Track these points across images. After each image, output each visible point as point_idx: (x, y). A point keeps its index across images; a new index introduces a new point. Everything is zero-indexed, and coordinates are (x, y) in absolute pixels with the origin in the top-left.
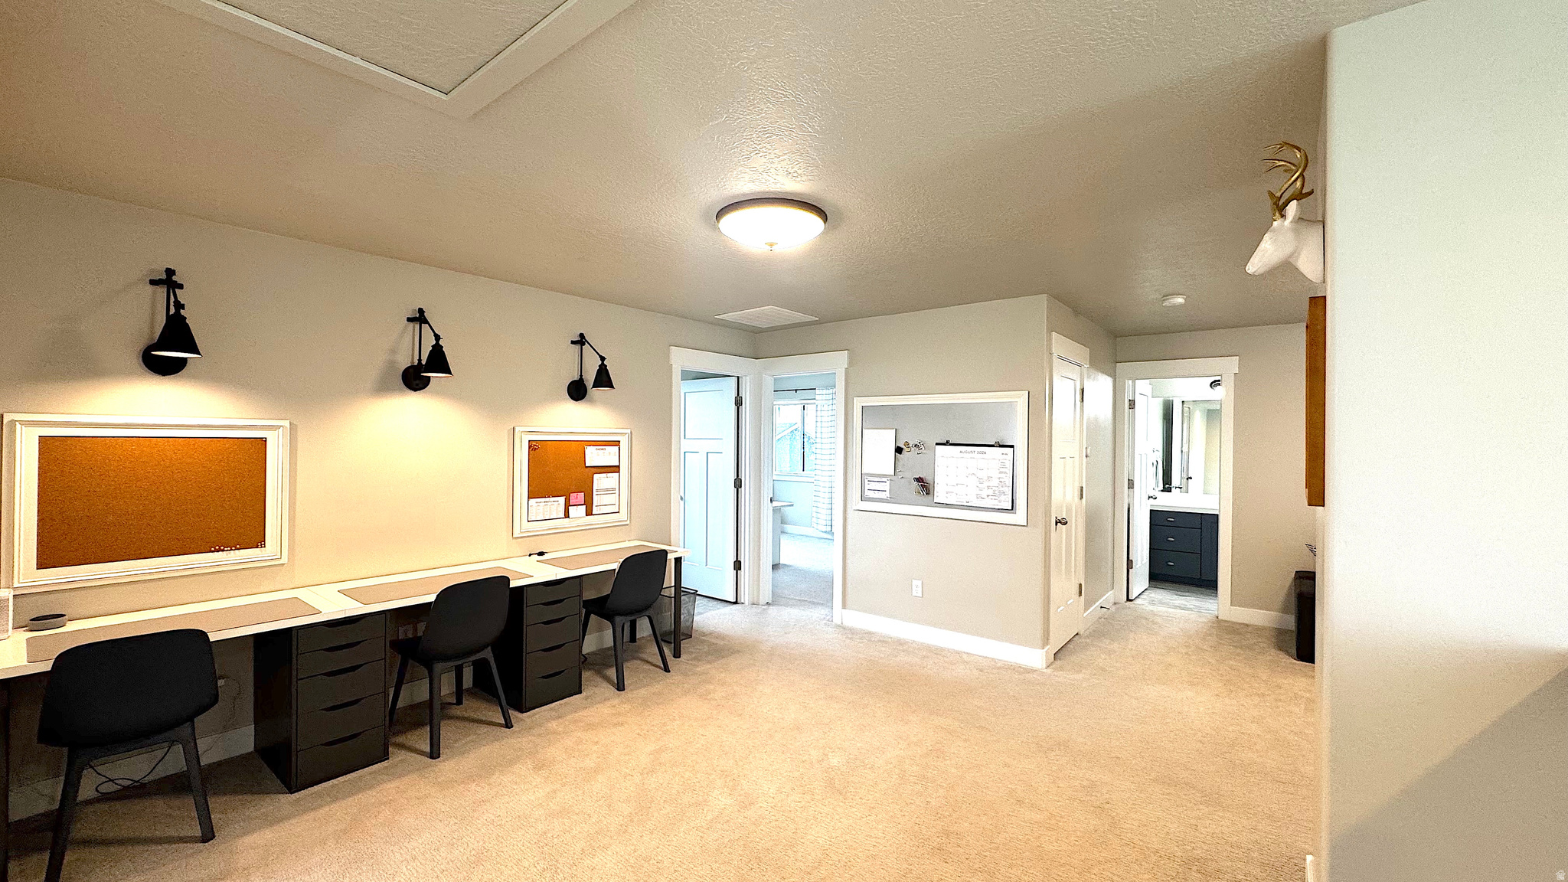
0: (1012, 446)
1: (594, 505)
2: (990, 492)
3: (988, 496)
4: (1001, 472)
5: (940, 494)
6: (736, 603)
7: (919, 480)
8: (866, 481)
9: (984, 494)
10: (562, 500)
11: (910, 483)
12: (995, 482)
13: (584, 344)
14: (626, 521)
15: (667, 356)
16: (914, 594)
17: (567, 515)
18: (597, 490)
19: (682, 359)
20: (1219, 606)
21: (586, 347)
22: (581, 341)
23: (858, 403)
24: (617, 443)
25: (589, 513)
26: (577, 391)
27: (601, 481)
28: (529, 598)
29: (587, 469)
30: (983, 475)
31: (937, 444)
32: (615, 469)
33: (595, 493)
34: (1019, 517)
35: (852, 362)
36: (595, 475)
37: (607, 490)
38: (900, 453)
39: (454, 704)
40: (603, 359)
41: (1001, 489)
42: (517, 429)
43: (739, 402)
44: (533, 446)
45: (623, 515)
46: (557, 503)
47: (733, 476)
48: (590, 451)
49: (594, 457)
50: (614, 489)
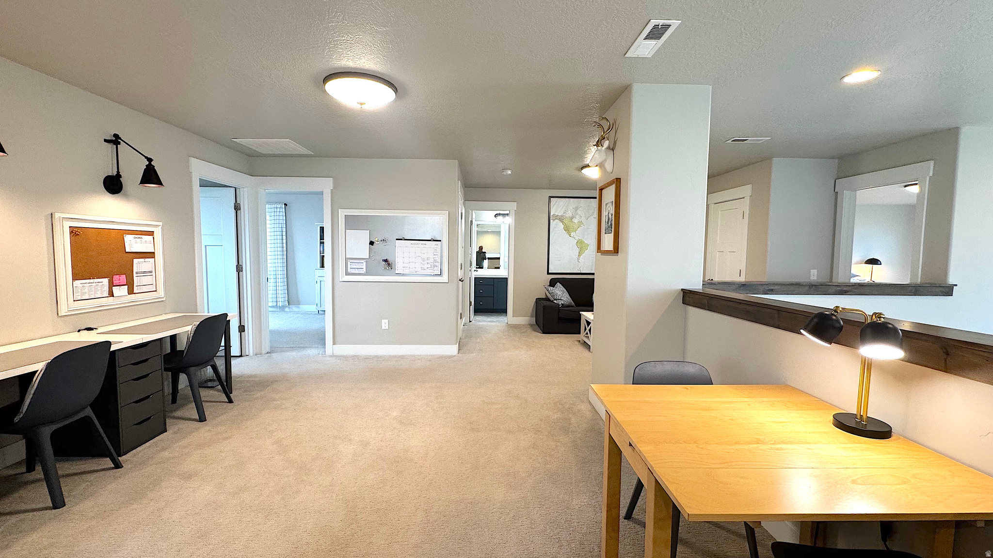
0: (440, 241)
1: (135, 285)
2: (429, 266)
3: (428, 268)
4: (434, 255)
5: (399, 267)
6: (241, 356)
7: (386, 261)
8: (349, 263)
9: (425, 267)
10: (106, 281)
11: (379, 263)
12: (432, 260)
13: (119, 143)
14: (163, 298)
15: (187, 166)
16: (383, 328)
17: (111, 294)
18: (137, 273)
19: (200, 169)
20: (510, 318)
21: (122, 147)
22: (116, 140)
23: (342, 213)
24: (151, 233)
25: (131, 292)
26: (113, 185)
27: (139, 265)
28: (120, 360)
29: (127, 254)
30: (425, 256)
31: (397, 239)
32: (151, 255)
33: (135, 275)
34: (445, 278)
35: (336, 186)
36: (134, 260)
37: (144, 272)
38: (373, 245)
39: (25, 473)
40: (150, 160)
41: (435, 264)
42: (57, 216)
43: (237, 208)
44: (74, 232)
45: (161, 293)
46: (101, 284)
47: (235, 264)
48: (128, 239)
49: (132, 244)
50: (151, 272)
